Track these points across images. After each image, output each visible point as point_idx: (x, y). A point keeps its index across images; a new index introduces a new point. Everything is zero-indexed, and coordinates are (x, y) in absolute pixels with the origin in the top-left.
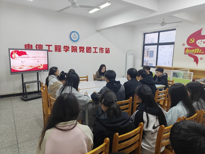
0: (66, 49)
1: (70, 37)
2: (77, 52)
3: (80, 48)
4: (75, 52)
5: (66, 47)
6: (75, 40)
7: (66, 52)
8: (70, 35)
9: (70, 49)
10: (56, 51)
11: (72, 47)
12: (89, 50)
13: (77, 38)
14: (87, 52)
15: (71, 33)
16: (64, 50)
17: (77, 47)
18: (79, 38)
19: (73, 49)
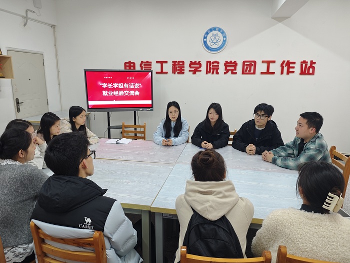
0: (195, 67)
1: (205, 42)
2: (217, 73)
3: (225, 64)
4: (213, 73)
5: (195, 63)
6: (215, 47)
7: (193, 73)
8: (205, 37)
9: (203, 68)
10: (175, 73)
11: (207, 62)
12: (249, 67)
13: (220, 43)
14: (243, 73)
15: (207, 33)
16: (190, 71)
17: (218, 63)
18: (224, 41)
19: (210, 68)
